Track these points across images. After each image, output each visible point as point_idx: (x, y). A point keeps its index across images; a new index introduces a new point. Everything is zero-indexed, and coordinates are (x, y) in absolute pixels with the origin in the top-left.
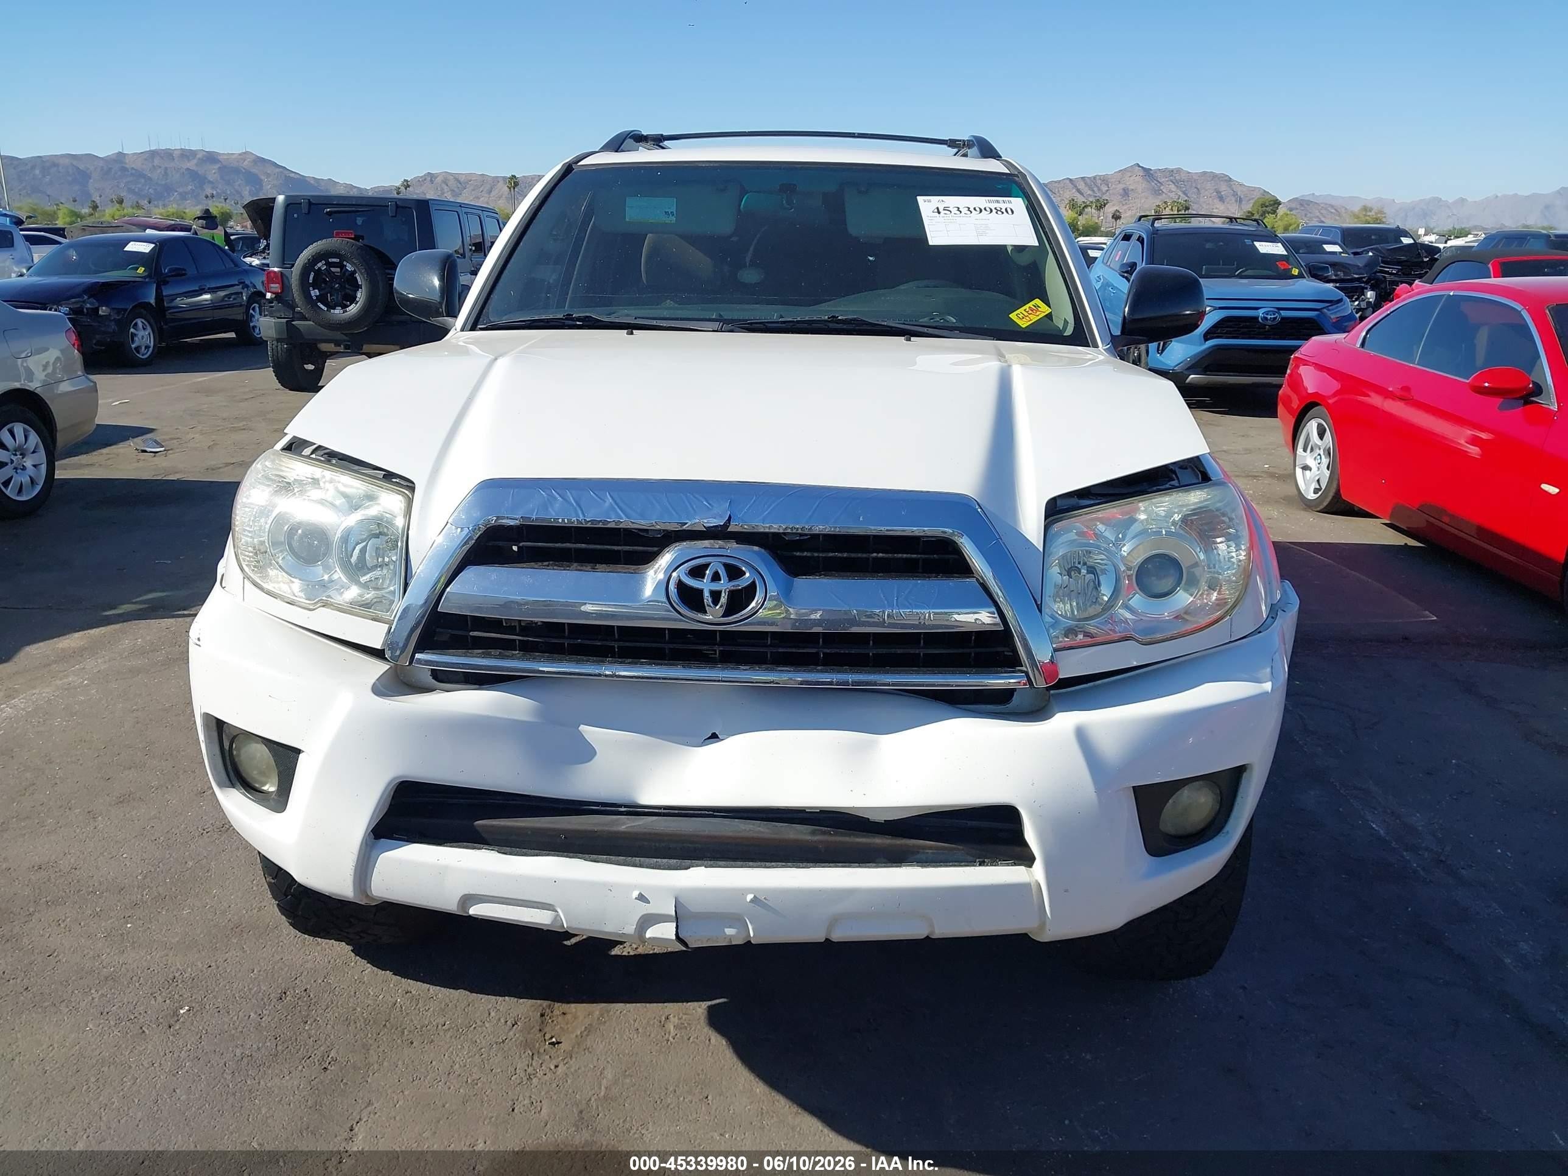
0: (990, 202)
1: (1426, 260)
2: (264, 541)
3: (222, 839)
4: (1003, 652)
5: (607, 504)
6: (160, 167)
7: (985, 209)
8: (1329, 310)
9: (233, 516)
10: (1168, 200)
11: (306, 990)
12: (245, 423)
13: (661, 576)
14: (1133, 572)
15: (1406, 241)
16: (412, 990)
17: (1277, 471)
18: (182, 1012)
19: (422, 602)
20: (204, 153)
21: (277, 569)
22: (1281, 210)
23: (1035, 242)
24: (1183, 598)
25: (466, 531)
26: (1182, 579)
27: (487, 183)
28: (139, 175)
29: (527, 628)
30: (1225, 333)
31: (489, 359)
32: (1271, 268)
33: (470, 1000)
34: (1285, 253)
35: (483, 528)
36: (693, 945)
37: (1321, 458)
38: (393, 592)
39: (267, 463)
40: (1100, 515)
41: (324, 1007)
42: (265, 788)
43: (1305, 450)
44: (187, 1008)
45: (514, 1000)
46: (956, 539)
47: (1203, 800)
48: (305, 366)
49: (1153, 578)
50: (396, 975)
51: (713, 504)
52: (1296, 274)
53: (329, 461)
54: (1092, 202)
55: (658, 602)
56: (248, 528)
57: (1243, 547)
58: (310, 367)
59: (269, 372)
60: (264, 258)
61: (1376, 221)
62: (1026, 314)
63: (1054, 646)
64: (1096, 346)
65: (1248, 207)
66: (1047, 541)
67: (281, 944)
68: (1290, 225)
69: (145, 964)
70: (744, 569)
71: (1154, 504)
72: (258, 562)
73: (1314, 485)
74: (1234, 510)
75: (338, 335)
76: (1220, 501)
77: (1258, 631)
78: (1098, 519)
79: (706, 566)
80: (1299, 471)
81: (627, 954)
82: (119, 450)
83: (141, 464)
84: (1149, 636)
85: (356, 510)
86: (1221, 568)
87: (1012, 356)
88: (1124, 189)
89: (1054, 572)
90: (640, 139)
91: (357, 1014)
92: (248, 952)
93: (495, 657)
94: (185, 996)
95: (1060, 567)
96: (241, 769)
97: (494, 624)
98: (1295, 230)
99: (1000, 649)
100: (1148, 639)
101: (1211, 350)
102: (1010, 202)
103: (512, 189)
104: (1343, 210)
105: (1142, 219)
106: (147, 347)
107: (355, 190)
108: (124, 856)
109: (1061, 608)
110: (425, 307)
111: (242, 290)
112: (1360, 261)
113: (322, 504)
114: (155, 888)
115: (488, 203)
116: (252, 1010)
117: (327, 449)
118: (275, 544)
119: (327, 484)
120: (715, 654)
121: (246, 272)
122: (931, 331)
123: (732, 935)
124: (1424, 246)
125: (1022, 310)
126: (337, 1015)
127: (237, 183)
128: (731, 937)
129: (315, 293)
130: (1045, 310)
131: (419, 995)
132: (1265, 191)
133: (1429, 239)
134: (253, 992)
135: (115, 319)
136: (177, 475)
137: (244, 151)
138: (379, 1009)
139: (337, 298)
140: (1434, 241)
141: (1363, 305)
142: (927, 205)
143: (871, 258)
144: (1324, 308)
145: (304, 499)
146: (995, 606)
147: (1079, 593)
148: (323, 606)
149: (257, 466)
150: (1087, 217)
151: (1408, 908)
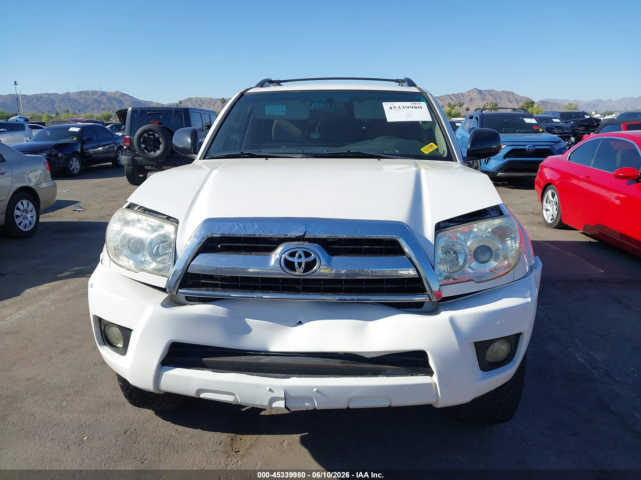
0: (412, 104)
1: (595, 124)
2: (118, 245)
3: (103, 367)
4: (419, 286)
5: (256, 228)
6: (83, 98)
7: (410, 107)
8: (555, 145)
9: (106, 235)
10: (488, 103)
11: (135, 430)
12: (115, 198)
13: (278, 256)
14: (472, 253)
15: (587, 117)
16: (179, 430)
17: (535, 212)
18: (85, 439)
19: (181, 269)
20: (101, 92)
21: (123, 256)
22: (535, 106)
23: (430, 120)
24: (493, 264)
25: (199, 239)
26: (492, 256)
27: (213, 101)
28: (75, 101)
29: (224, 279)
30: (513, 156)
31: (209, 171)
32: (531, 129)
33: (202, 434)
34: (536, 123)
35: (206, 238)
36: (292, 410)
37: (553, 206)
38: (170, 265)
39: (120, 213)
40: (459, 229)
41: (142, 437)
42: (118, 345)
43: (547, 203)
44: (87, 437)
45: (220, 433)
46: (398, 240)
47: (504, 348)
48: (139, 175)
49: (480, 255)
50: (172, 423)
51: (299, 227)
52: (541, 131)
53: (145, 212)
54: (457, 104)
55: (276, 267)
56: (112, 240)
57: (518, 242)
58: (141, 176)
59: (125, 178)
60: (124, 133)
61: (575, 109)
62: (427, 149)
63: (440, 284)
64: (456, 161)
65: (521, 104)
66: (436, 240)
67: (126, 410)
68: (539, 111)
69: (70, 419)
70: (311, 253)
71: (480, 225)
72: (116, 253)
73: (551, 217)
74: (513, 227)
75: (152, 163)
76: (507, 223)
77: (525, 277)
78: (456, 231)
79: (296, 252)
80: (544, 211)
81: (267, 414)
82: (65, 210)
83: (73, 216)
84: (480, 279)
85: (155, 232)
86: (509, 251)
87: (422, 166)
88: (470, 98)
89: (439, 253)
90: (271, 82)
91: (156, 440)
92: (112, 414)
93: (211, 291)
94: (86, 432)
95: (442, 251)
96: (108, 338)
97: (211, 277)
98: (541, 114)
99: (417, 285)
100: (480, 280)
101: (507, 162)
102: (420, 104)
103: (223, 104)
104: (561, 105)
105: (477, 110)
106: (77, 169)
107: (160, 105)
108: (63, 374)
109: (442, 268)
110: (185, 151)
111: (115, 146)
112: (568, 126)
113: (142, 229)
114: (75, 388)
115: (213, 109)
116: (113, 438)
117: (144, 207)
118: (123, 246)
119: (144, 221)
120: (300, 288)
121: (116, 138)
122: (388, 156)
123: (308, 406)
124: (595, 119)
125: (425, 147)
126: (147, 440)
127: (114, 104)
128: (307, 407)
129: (143, 146)
130: (435, 147)
131: (182, 431)
132: (528, 98)
133: (597, 116)
134: (114, 430)
135: (64, 158)
136: (88, 220)
137: (116, 91)
138: (165, 438)
139: (152, 147)
140: (599, 117)
141: (570, 143)
142: (386, 106)
143: (364, 128)
144: (554, 144)
145: (134, 228)
146: (415, 267)
147: (450, 262)
148: (142, 271)
149: (116, 214)
150: (455, 110)
151: (594, 394)
